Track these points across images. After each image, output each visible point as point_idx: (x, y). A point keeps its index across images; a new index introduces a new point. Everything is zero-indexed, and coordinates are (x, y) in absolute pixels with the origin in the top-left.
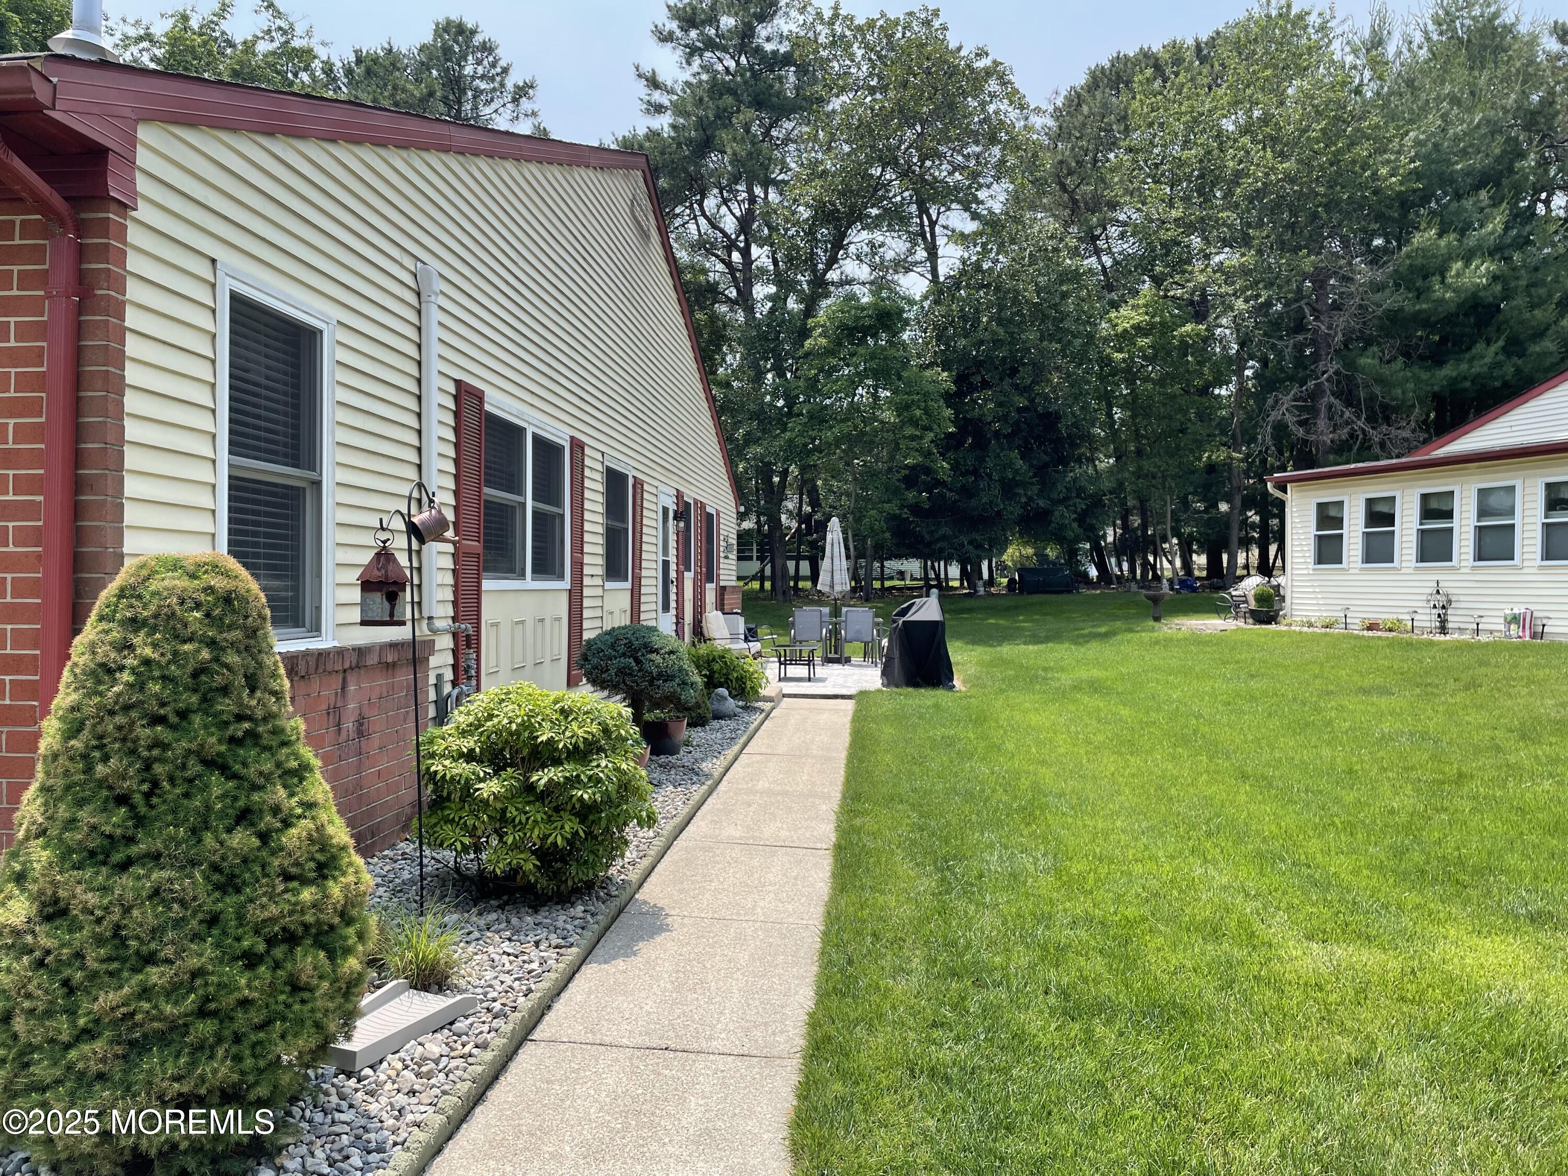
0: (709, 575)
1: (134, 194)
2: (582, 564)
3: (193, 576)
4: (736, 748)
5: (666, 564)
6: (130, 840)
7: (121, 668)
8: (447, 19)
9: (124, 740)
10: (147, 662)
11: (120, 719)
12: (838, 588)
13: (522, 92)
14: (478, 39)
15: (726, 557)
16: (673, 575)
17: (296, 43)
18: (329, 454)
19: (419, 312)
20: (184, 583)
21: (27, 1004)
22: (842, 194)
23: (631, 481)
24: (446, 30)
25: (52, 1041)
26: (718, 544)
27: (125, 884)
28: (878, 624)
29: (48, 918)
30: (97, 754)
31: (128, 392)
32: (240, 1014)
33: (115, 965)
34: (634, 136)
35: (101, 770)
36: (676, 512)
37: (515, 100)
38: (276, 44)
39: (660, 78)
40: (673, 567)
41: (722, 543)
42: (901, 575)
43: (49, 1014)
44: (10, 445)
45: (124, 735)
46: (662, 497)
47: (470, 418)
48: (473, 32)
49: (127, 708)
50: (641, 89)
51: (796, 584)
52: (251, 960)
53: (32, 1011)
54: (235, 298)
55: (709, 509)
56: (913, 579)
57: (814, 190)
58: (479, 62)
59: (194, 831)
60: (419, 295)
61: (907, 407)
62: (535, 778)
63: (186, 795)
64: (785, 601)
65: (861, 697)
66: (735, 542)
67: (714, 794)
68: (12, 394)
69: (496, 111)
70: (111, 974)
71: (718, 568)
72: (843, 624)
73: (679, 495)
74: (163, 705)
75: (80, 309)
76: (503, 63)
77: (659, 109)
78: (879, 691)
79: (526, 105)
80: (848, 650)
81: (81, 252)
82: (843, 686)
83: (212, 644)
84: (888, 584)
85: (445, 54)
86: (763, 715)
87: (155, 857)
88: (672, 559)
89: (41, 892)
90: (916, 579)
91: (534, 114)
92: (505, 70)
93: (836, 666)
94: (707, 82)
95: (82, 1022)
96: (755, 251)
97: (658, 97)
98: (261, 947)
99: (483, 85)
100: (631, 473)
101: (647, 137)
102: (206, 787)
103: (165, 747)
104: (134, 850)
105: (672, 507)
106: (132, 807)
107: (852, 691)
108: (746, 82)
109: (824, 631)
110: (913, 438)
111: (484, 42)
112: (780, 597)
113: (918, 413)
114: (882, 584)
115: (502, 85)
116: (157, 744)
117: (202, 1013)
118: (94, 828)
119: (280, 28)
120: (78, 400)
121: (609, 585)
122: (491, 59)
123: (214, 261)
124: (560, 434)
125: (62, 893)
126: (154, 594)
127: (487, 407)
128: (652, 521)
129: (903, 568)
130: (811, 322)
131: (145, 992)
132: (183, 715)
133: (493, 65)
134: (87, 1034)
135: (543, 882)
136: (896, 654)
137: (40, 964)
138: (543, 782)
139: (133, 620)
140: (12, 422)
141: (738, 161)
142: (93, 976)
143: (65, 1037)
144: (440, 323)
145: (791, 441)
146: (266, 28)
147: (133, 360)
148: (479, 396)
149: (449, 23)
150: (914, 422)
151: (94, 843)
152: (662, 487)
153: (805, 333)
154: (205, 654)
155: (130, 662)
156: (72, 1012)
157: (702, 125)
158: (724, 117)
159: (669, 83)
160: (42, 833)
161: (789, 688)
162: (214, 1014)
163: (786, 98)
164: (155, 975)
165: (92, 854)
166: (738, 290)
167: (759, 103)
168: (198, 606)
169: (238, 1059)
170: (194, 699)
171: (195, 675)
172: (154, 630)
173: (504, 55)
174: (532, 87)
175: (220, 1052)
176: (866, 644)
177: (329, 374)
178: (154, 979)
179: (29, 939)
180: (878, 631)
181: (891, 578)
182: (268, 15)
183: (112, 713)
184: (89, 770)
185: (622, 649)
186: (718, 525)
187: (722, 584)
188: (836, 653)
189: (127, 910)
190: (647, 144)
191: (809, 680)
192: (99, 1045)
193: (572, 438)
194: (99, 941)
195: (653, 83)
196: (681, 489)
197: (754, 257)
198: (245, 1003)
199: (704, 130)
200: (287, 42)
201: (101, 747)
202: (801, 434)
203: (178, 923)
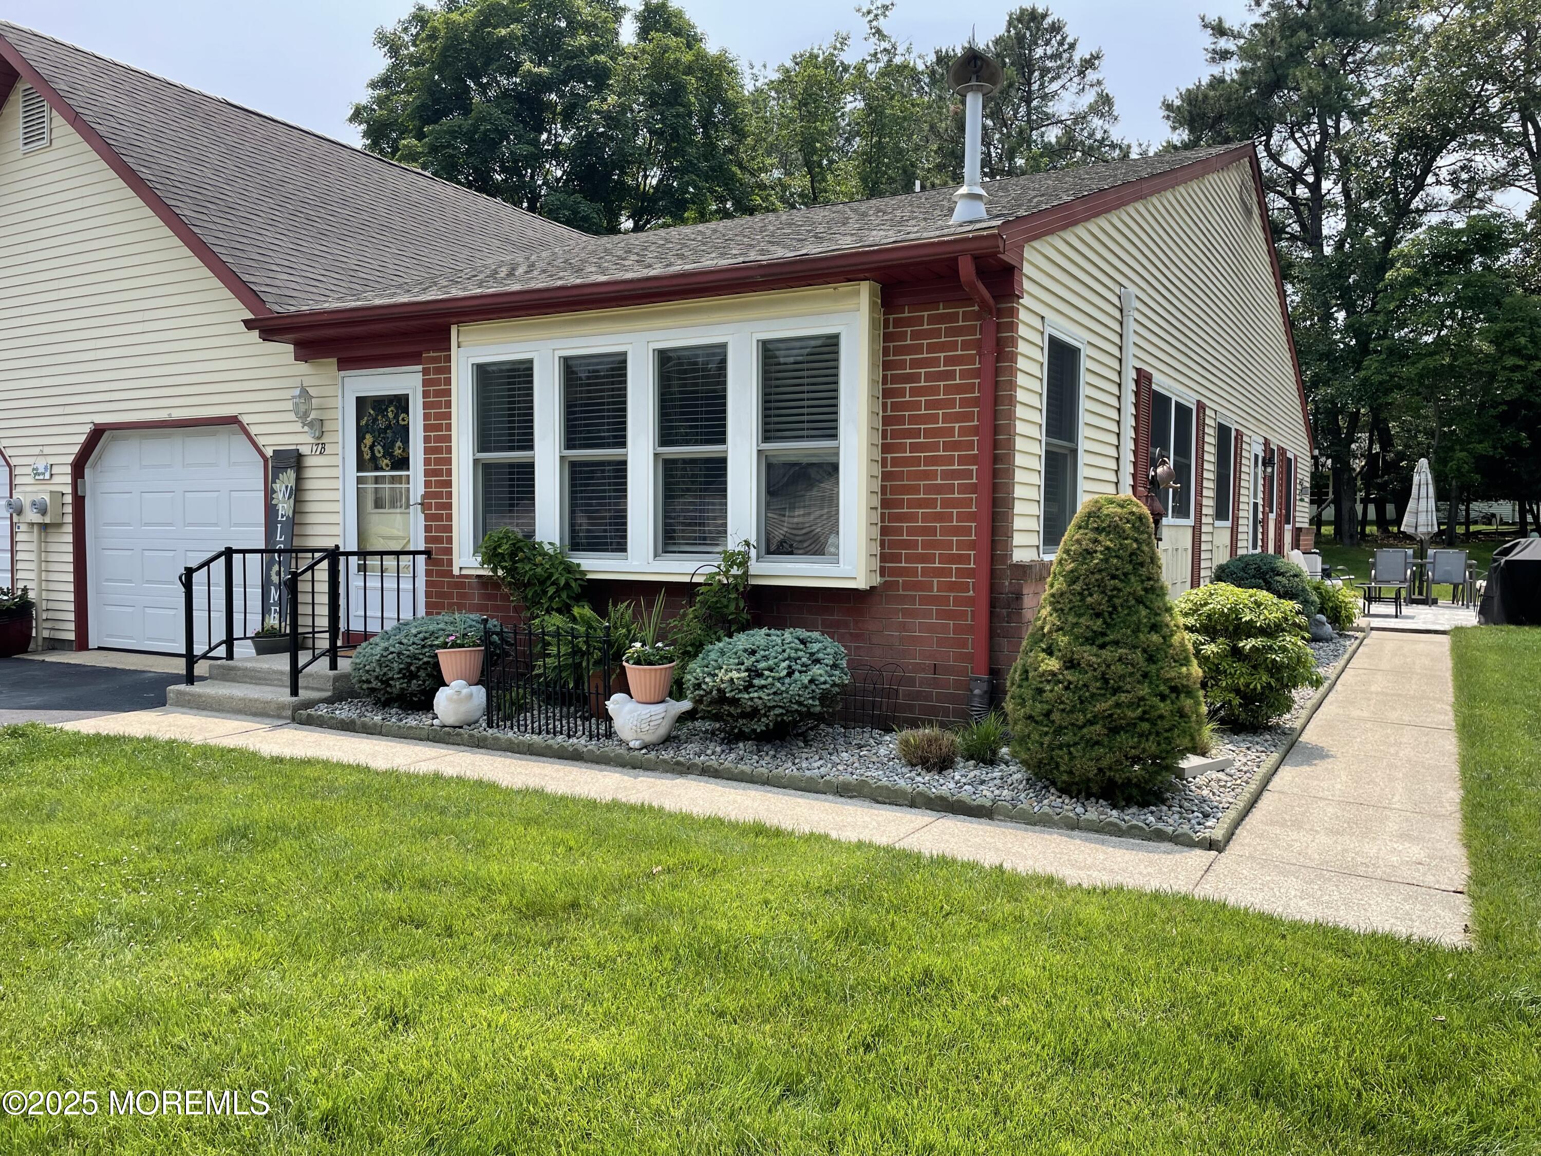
0: (1286, 517)
1: (1022, 291)
2: (1201, 505)
3: (1122, 507)
4: (1342, 662)
5: (1256, 505)
6: (1104, 634)
7: (1096, 552)
8: (1021, 9)
9: (1099, 586)
10: (1108, 548)
11: (1097, 576)
12: (1421, 529)
13: (1089, 63)
14: (1049, 20)
15: (1302, 500)
16: (1260, 516)
17: (898, 60)
18: (1083, 432)
19: (1121, 324)
20: (1119, 510)
21: (1062, 706)
22: (1433, 118)
23: (1233, 434)
24: (1020, 20)
25: (1073, 724)
26: (1295, 489)
27: (1105, 653)
28: (1470, 566)
29: (1067, 668)
30: (1086, 592)
31: (1018, 405)
32: (1159, 722)
33: (1103, 692)
34: (1198, 87)
35: (1089, 599)
36: (1264, 459)
37: (1082, 73)
38: (882, 65)
39: (1227, 25)
40: (1260, 509)
41: (1298, 487)
42: (1489, 519)
43: (1071, 712)
44: (956, 438)
45: (1100, 584)
46: (1254, 445)
47: (1144, 396)
48: (1044, 16)
49: (1100, 571)
50: (1206, 39)
51: (1363, 530)
52: (1163, 698)
53: (1063, 710)
54: (1050, 336)
55: (1290, 455)
56: (1503, 523)
57: (1402, 117)
58: (1047, 43)
59: (1133, 632)
60: (1121, 311)
61: (1509, 334)
62: (1241, 645)
63: (1128, 614)
64: (1352, 545)
65: (1457, 632)
66: (1308, 485)
67: (1334, 691)
68: (957, 410)
69: (1063, 87)
70: (1101, 695)
71: (1295, 510)
72: (1429, 566)
73: (1267, 443)
74: (1117, 570)
75: (998, 360)
76: (1070, 40)
77: (1225, 55)
78: (1475, 627)
79: (1091, 76)
80: (1435, 590)
81: (999, 327)
82: (1434, 623)
83: (1136, 540)
84: (1473, 528)
85: (1019, 43)
86: (1358, 641)
87: (1116, 643)
88: (1260, 501)
89: (1063, 656)
90: (1507, 524)
91: (1099, 83)
92: (1072, 46)
93: (1420, 607)
94: (1278, 20)
95: (1089, 716)
96: (1326, 185)
97: (1224, 43)
98: (1167, 692)
99: (1049, 64)
100: (1234, 427)
101: (1211, 86)
102: (1137, 612)
103: (1119, 590)
104: (1107, 639)
105: (1261, 455)
106: (1104, 619)
107: (1446, 627)
108: (1322, 15)
109: (1409, 572)
110: (1515, 368)
111: (1054, 23)
112: (1347, 541)
113: (1523, 340)
114: (1467, 529)
115: (1070, 60)
116: (1115, 588)
117: (1141, 719)
118: (1088, 627)
119: (885, 50)
120: (996, 411)
121: (1218, 523)
122: (1059, 37)
123: (1043, 318)
124: (1190, 400)
125: (1075, 656)
126: (1108, 515)
127: (1154, 387)
128: (1247, 466)
129: (1492, 511)
130: (1393, 252)
131: (1118, 705)
132: (1125, 575)
133: (1061, 43)
134: (1091, 723)
135: (1243, 716)
136: (1496, 593)
137: (1067, 688)
138: (1248, 647)
139: (1097, 529)
140: (957, 425)
141: (1313, 97)
142: (1093, 695)
143: (1080, 723)
144: (1135, 332)
145: (1366, 380)
146: (873, 52)
147: (1021, 387)
148: (1149, 378)
149: (1023, 11)
150: (1517, 351)
151: (1089, 634)
152: (1255, 437)
153: (1386, 264)
154: (1135, 546)
155: (1099, 548)
156: (1084, 712)
157: (1273, 65)
158: (1296, 56)
159: (1236, 29)
160: (1060, 629)
161: (1376, 622)
162: (1147, 720)
163: (1365, 23)
164: (1123, 697)
165: (1087, 639)
166: (1303, 226)
167: (1337, 31)
168: (1128, 522)
169: (1159, 744)
170: (1131, 567)
171: (1132, 554)
172: (1109, 533)
173: (1071, 32)
174: (1098, 57)
175: (1151, 738)
176: (1456, 586)
177: (1084, 377)
178: (1123, 699)
179: (1061, 677)
180: (1470, 573)
181: (1476, 523)
182: (874, 40)
183: (1093, 573)
184: (1083, 599)
185: (1252, 572)
186: (1296, 467)
187: (1298, 525)
188: (1420, 593)
189: (1108, 666)
190: (1212, 93)
191: (1396, 616)
192: (1098, 728)
193: (1198, 402)
194: (1096, 679)
195: (1220, 30)
196: (1268, 437)
197: (1324, 191)
198: (1161, 717)
199: (1275, 71)
200: (890, 61)
201: (1088, 589)
202: (1378, 372)
203: (1131, 674)
